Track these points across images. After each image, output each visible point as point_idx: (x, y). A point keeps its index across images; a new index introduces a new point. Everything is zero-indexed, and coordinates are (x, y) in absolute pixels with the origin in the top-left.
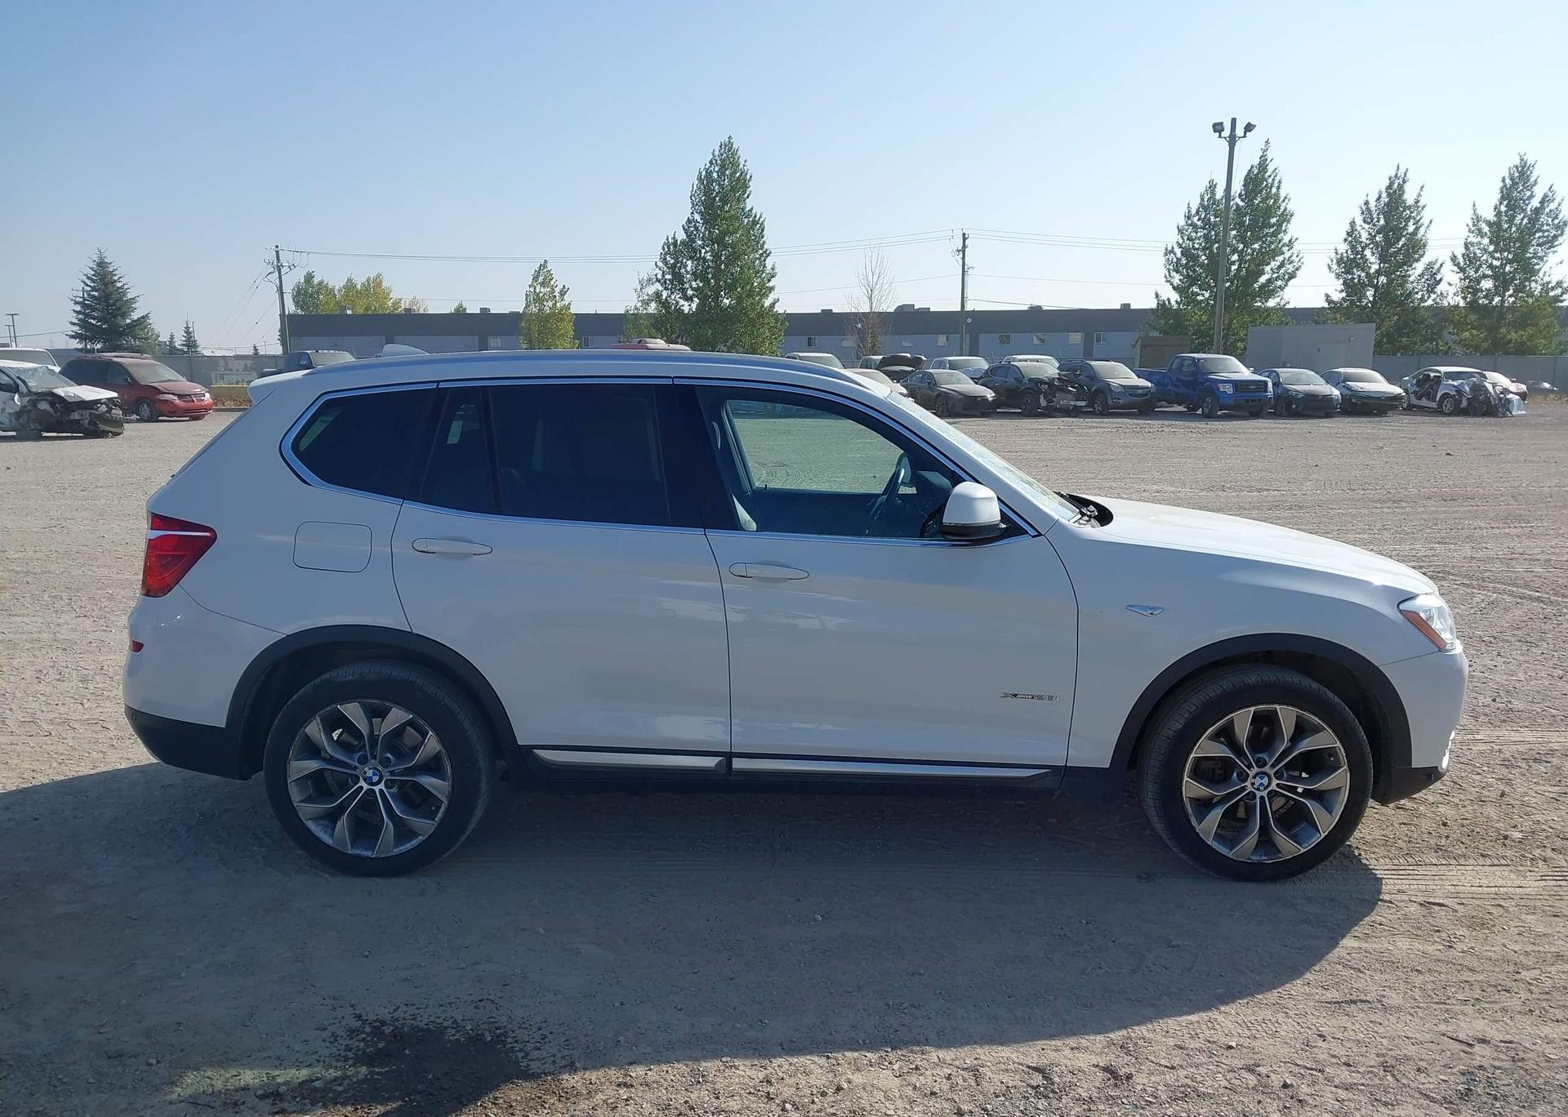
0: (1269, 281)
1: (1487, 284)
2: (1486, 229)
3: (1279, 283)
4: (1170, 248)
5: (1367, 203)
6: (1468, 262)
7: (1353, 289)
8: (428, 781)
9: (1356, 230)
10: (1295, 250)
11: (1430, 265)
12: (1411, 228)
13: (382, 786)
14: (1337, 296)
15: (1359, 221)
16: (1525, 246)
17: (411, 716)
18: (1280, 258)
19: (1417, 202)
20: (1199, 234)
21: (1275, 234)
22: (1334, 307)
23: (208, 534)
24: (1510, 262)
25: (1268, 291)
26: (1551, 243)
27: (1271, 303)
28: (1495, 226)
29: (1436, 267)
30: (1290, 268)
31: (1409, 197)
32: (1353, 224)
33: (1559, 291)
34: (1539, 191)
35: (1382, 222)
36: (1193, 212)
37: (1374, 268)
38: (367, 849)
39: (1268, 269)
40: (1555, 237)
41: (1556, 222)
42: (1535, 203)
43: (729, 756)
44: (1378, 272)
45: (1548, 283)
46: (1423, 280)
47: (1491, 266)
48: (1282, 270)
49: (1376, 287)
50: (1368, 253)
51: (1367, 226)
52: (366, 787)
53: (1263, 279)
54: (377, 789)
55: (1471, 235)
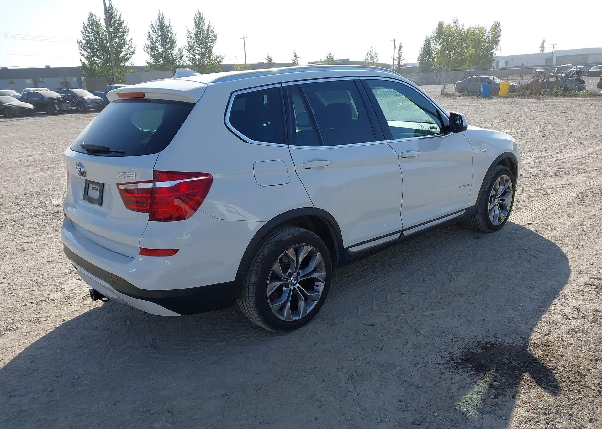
0: (126, 55)
1: (198, 57)
2: (193, 36)
3: (129, 56)
4: (79, 41)
5: (152, 25)
6: (191, 48)
7: (156, 58)
9: (151, 35)
10: (133, 43)
11: (179, 49)
12: (170, 35)
14: (151, 61)
15: (151, 32)
16: (206, 42)
18: (127, 46)
19: (169, 25)
20: (91, 35)
21: (123, 36)
22: (151, 65)
24: (203, 48)
25: (125, 59)
26: (214, 41)
27: (128, 64)
28: (196, 35)
29: (182, 50)
30: (132, 50)
31: (166, 23)
32: (149, 33)
33: (220, 59)
34: (207, 23)
35: (160, 32)
36: (86, 26)
37: (160, 50)
39: (123, 49)
40: (215, 40)
41: (214, 34)
42: (206, 27)
44: (162, 51)
45: (216, 56)
46: (178, 55)
47: (198, 50)
48: (129, 51)
49: (162, 58)
50: (157, 44)
51: (154, 34)
53: (122, 54)
55: (188, 39)
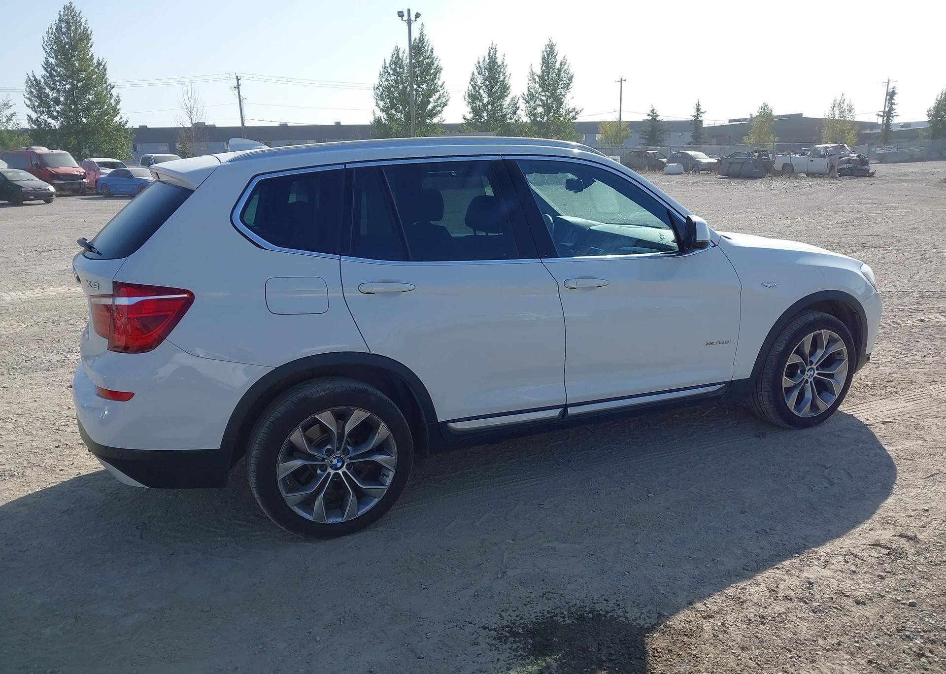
0: (434, 107)
1: (540, 110)
2: (537, 79)
3: (439, 108)
4: (376, 86)
5: (479, 62)
6: (530, 97)
7: (476, 111)
8: (380, 458)
9: (475, 78)
10: (445, 90)
11: (513, 99)
12: (502, 78)
13: (344, 469)
14: (469, 116)
15: (476, 73)
16: (555, 89)
17: (369, 414)
18: (437, 94)
19: (503, 63)
20: (391, 78)
21: (433, 80)
22: (468, 123)
23: (186, 295)
24: (550, 97)
25: (432, 114)
26: (567, 86)
27: (436, 120)
28: (542, 78)
29: (516, 99)
30: (444, 100)
31: (499, 61)
32: (473, 74)
33: (574, 113)
34: (559, 59)
35: (487, 74)
36: (388, 65)
37: (485, 101)
38: (338, 517)
39: (431, 100)
40: (569, 84)
41: (569, 76)
42: (558, 65)
43: (565, 407)
44: (488, 103)
45: (569, 109)
46: (510, 107)
47: (541, 100)
48: (440, 101)
49: (487, 111)
50: (481, 91)
51: (479, 76)
52: (332, 472)
53: (430, 107)
54: (340, 472)
55: (530, 82)
